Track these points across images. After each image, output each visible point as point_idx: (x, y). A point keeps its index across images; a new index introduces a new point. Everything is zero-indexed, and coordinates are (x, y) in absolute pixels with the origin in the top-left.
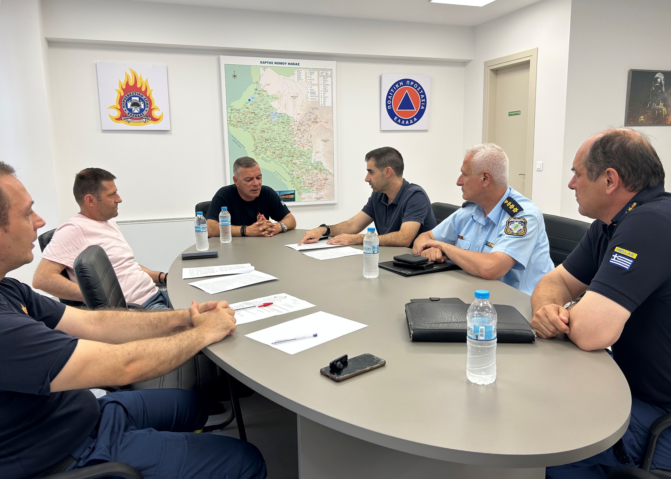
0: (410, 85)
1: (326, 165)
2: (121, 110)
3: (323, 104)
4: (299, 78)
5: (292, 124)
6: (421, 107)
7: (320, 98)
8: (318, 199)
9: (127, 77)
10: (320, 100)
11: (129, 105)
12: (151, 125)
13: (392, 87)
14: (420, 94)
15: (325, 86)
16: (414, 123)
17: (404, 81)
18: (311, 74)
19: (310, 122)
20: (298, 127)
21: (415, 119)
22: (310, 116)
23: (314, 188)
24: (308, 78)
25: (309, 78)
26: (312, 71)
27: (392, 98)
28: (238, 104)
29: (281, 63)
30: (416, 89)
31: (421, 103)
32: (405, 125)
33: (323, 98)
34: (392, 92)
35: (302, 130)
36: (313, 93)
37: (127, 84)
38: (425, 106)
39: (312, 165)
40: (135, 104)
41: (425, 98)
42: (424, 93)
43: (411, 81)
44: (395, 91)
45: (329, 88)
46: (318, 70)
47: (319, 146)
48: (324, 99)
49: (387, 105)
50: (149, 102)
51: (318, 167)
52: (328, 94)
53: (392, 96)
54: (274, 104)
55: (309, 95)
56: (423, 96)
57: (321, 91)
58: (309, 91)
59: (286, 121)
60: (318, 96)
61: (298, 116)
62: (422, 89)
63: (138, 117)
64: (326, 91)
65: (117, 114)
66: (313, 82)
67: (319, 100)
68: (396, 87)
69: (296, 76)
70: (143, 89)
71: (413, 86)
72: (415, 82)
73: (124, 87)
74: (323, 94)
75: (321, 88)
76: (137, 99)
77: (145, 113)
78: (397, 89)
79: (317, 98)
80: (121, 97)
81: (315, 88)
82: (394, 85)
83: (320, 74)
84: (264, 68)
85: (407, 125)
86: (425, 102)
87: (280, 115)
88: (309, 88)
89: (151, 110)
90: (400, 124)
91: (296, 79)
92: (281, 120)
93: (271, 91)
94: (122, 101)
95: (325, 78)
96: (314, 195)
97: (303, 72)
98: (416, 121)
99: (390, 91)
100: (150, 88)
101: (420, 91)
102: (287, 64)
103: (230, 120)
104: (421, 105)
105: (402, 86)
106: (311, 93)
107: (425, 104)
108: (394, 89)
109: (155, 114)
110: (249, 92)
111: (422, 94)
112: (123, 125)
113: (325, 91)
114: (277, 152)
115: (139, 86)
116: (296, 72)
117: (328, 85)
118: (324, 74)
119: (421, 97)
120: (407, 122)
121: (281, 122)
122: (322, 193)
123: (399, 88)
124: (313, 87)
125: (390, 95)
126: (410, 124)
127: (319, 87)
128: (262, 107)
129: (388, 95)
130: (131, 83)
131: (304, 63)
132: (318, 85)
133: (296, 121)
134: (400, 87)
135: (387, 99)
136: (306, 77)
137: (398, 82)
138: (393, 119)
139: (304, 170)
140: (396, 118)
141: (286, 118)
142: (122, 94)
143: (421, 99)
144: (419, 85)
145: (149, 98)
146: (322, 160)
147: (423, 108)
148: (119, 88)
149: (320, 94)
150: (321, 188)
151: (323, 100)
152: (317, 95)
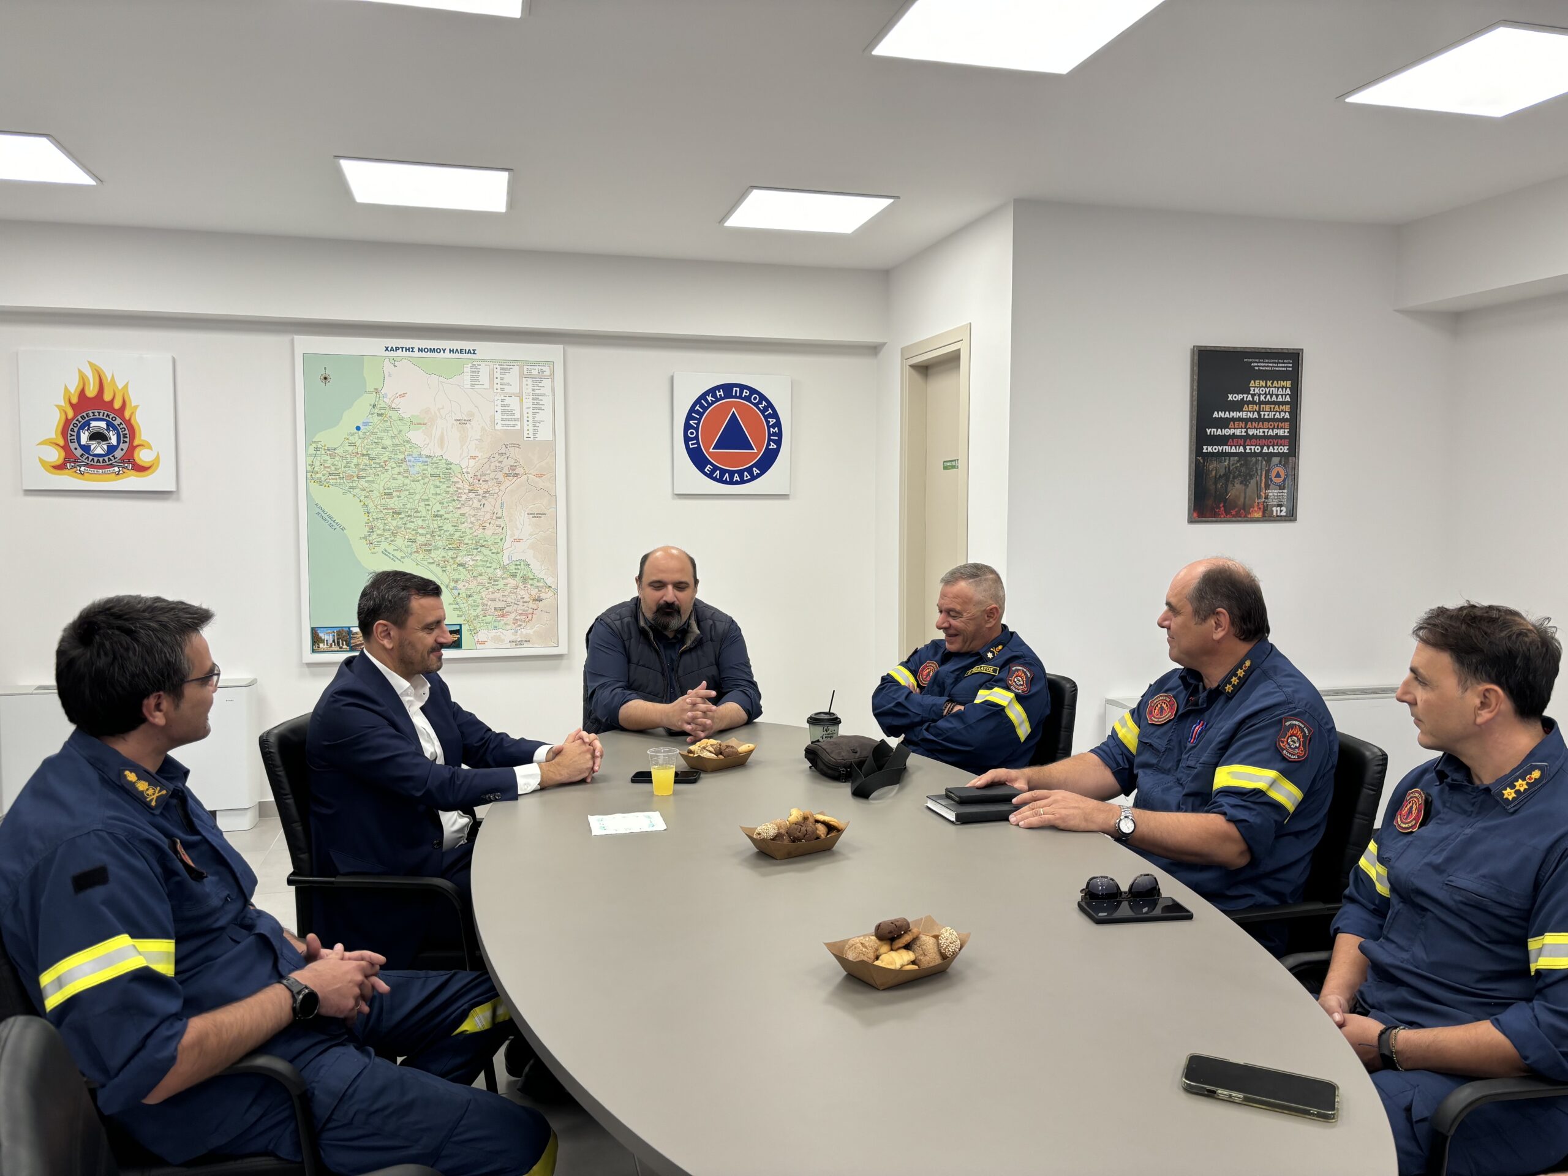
0: (740, 397)
1: (538, 568)
2: (66, 448)
3: (531, 435)
4: (475, 379)
5: (456, 480)
6: (769, 444)
7: (525, 423)
8: (518, 643)
9: (83, 379)
10: (525, 428)
11: (84, 438)
12: (132, 481)
13: (698, 402)
14: (766, 418)
15: (536, 397)
16: (753, 478)
17: (728, 389)
18: (504, 371)
19: (500, 476)
20: (471, 484)
21: (756, 471)
22: (501, 462)
23: (510, 619)
24: (496, 381)
25: (498, 381)
26: (505, 366)
27: (698, 424)
28: (332, 437)
29: (433, 350)
30: (756, 405)
31: (770, 435)
32: (731, 482)
33: (531, 423)
34: (697, 412)
35: (481, 492)
36: (507, 412)
37: (82, 394)
38: (779, 443)
39: (504, 568)
40: (98, 436)
41: (778, 424)
42: (775, 415)
43: (742, 387)
44: (705, 409)
45: (546, 401)
46: (521, 363)
47: (523, 525)
48: (534, 426)
49: (687, 439)
50: (128, 432)
51: (519, 573)
52: (545, 415)
53: (699, 420)
54: (416, 436)
55: (498, 416)
56: (772, 421)
57: (528, 408)
58: (499, 409)
59: (443, 473)
60: (520, 420)
61: (472, 462)
62: (770, 405)
63: (103, 463)
64: (540, 409)
65: (55, 455)
66: (507, 389)
67: (522, 427)
68: (707, 401)
69: (467, 377)
70: (117, 405)
71: (748, 399)
72: (753, 391)
73: (75, 400)
74: (530, 415)
75: (528, 402)
76: (103, 424)
77: (119, 454)
78: (710, 405)
79: (518, 423)
80: (68, 422)
81: (514, 403)
82: (703, 396)
83: (525, 372)
84: (394, 361)
85: (737, 483)
86: (780, 434)
87: (429, 460)
88: (499, 403)
89: (132, 449)
90: (720, 480)
91: (468, 382)
92: (430, 471)
93: (408, 409)
94: (69, 430)
95: (537, 380)
96: (509, 635)
97: (484, 370)
98: (759, 476)
99: (692, 409)
100: (134, 400)
101: (765, 409)
102: (447, 351)
103: (311, 473)
104: (769, 440)
105: (721, 398)
106: (504, 412)
107: (778, 438)
108: (702, 406)
109: (143, 456)
110: (359, 411)
111: (770, 416)
112: (67, 480)
113: (538, 408)
114: (421, 540)
115: (107, 397)
116: (467, 368)
117: (543, 395)
118: (535, 372)
119: (768, 422)
120: (736, 477)
121: (432, 475)
122: (527, 631)
123: (714, 403)
124: (508, 401)
125: (694, 418)
126: (742, 482)
127: (521, 400)
128: (387, 442)
129: (689, 417)
130: (91, 392)
131: (486, 349)
132: (520, 395)
133: (468, 473)
134: (717, 400)
135: (687, 426)
136: (491, 380)
137: (712, 391)
138: (701, 469)
139: (483, 579)
140: (708, 468)
141: (442, 464)
142: (71, 414)
143: (769, 427)
144: (763, 398)
145: (128, 423)
146: (529, 557)
147: (773, 446)
148: (62, 403)
149: (525, 415)
150: (527, 617)
151: (531, 428)
152: (517, 416)
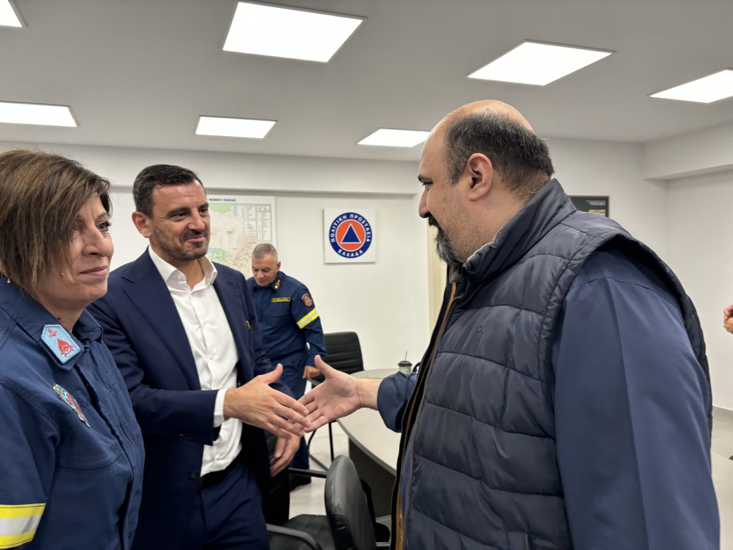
0: (354, 219)
3: (261, 238)
4: (235, 213)
5: (227, 259)
6: (366, 240)
13: (335, 221)
14: (365, 227)
15: (263, 221)
16: (360, 255)
17: (348, 215)
18: (249, 209)
21: (361, 252)
22: (247, 251)
24: (245, 213)
26: (249, 206)
27: (335, 231)
29: (216, 200)
30: (361, 222)
31: (367, 235)
32: (350, 257)
34: (335, 226)
35: (239, 265)
38: (370, 239)
41: (370, 230)
42: (369, 226)
43: (355, 214)
44: (338, 224)
45: (268, 222)
46: (256, 205)
48: (262, 234)
49: (331, 238)
52: (267, 229)
53: (336, 229)
55: (246, 230)
56: (368, 229)
57: (260, 226)
61: (235, 251)
62: (366, 222)
64: (265, 226)
66: (251, 217)
67: (257, 234)
68: (339, 221)
69: (232, 212)
71: (357, 219)
72: (359, 216)
74: (261, 229)
75: (260, 223)
78: (340, 222)
81: (253, 223)
82: (337, 219)
83: (258, 209)
85: (353, 257)
86: (371, 235)
87: (215, 251)
88: (246, 224)
90: (345, 256)
91: (232, 215)
92: (215, 255)
95: (264, 213)
97: (240, 209)
98: (362, 254)
99: (333, 225)
101: (365, 224)
102: (223, 200)
104: (367, 238)
105: (345, 219)
106: (249, 228)
107: (370, 237)
108: (337, 223)
111: (367, 227)
116: (232, 208)
117: (266, 219)
118: (262, 209)
119: (366, 230)
120: (352, 255)
121: (216, 258)
123: (342, 221)
125: (333, 229)
126: (355, 257)
127: (257, 222)
129: (331, 228)
131: (240, 199)
133: (233, 256)
134: (344, 220)
135: (331, 232)
136: (243, 213)
137: (341, 216)
138: (337, 252)
140: (340, 251)
141: (221, 252)
143: (366, 232)
144: (363, 219)
147: (368, 240)
149: (258, 229)
152: (255, 229)
